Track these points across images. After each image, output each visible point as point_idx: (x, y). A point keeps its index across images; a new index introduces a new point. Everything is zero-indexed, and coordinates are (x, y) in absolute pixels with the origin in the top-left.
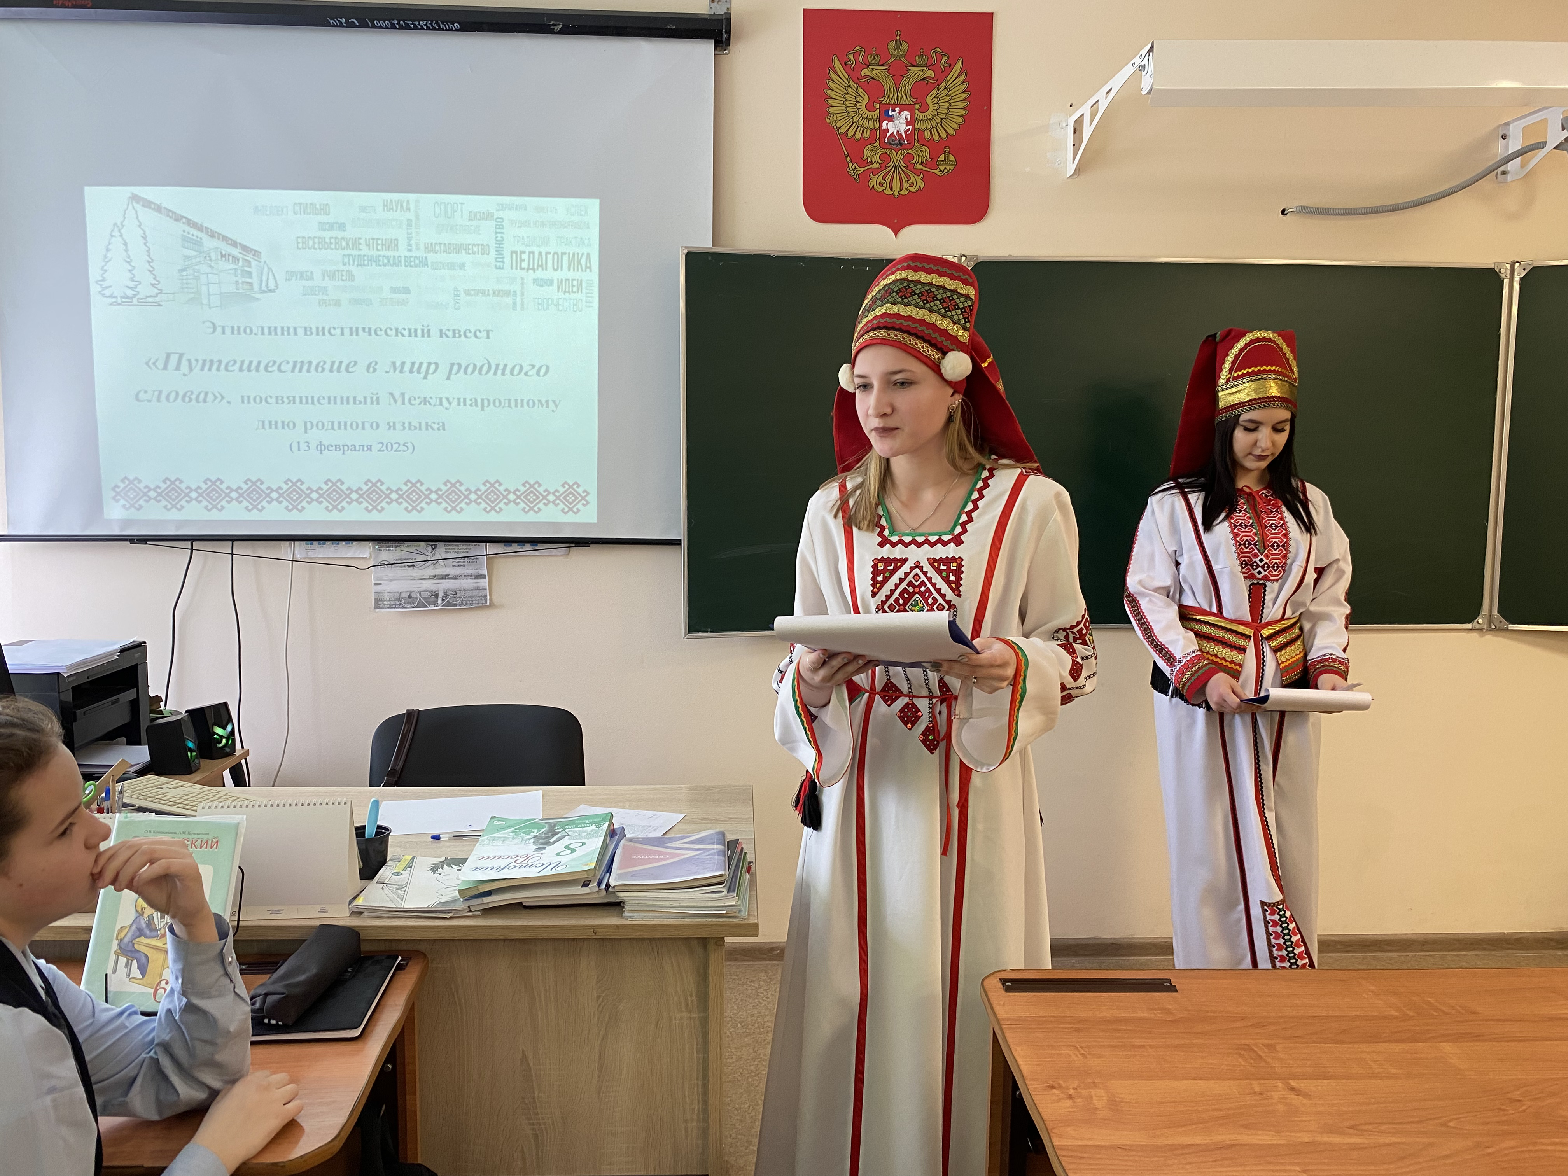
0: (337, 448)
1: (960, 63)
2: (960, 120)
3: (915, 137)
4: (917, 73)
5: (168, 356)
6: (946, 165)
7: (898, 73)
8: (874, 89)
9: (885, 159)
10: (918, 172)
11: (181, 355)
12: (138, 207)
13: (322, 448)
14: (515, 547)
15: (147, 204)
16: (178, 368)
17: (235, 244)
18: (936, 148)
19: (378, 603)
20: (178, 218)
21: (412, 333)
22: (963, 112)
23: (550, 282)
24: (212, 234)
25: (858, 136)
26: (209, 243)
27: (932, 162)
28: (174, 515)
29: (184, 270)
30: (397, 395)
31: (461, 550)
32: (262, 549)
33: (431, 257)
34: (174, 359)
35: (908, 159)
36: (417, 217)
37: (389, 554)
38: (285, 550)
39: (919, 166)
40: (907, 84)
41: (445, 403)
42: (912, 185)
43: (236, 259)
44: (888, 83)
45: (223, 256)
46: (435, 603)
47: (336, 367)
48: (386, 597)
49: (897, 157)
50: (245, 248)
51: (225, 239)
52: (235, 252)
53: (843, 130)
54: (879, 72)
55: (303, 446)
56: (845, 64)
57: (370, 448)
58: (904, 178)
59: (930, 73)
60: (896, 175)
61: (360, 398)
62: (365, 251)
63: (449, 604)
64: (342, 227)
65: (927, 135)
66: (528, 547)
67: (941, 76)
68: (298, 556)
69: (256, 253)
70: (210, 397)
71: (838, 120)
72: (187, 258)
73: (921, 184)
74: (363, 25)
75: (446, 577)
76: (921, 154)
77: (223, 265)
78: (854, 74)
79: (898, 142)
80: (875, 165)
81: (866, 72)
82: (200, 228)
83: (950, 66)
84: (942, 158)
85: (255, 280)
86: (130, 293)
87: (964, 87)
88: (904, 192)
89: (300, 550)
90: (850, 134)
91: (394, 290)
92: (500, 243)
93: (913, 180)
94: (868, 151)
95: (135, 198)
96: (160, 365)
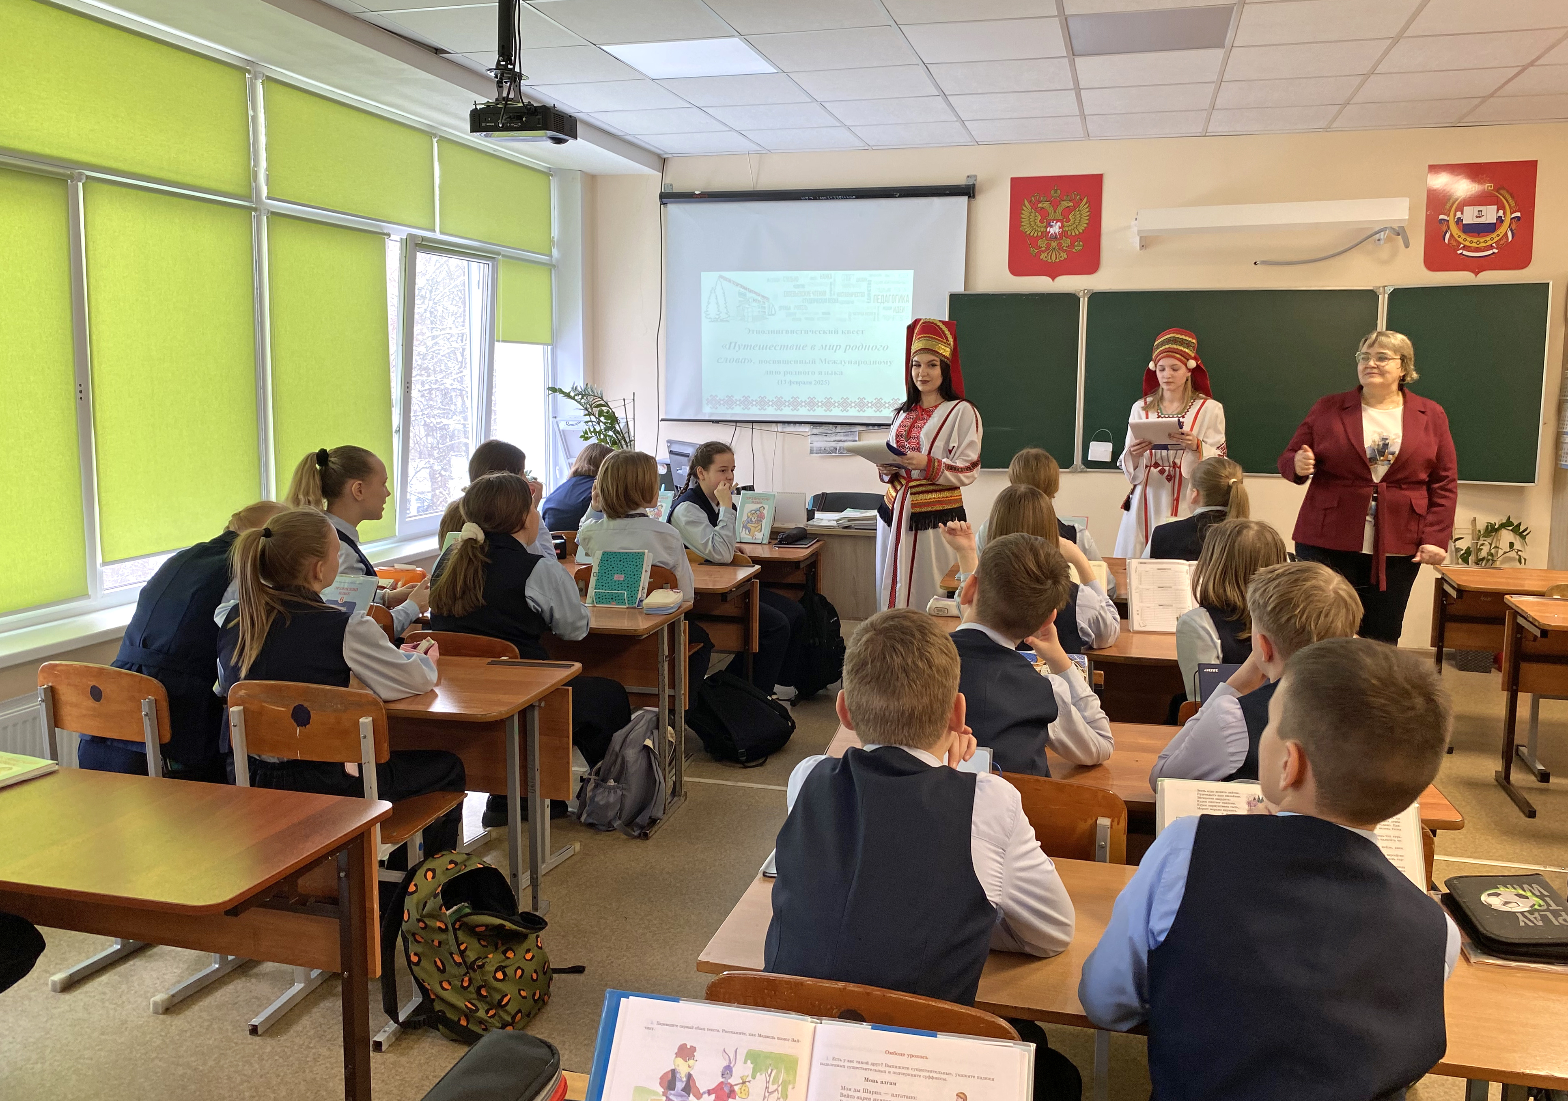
0: (797, 383)
1: (1086, 199)
2: (1086, 225)
3: (1064, 234)
4: (1065, 204)
5: (731, 343)
6: (1078, 247)
7: (1055, 205)
8: (1044, 213)
9: (1048, 245)
10: (1064, 251)
11: (736, 343)
12: (722, 280)
13: (791, 383)
14: (871, 428)
15: (726, 279)
16: (734, 348)
17: (759, 295)
18: (1074, 239)
19: (811, 452)
20: (737, 285)
21: (830, 332)
22: (1087, 222)
23: (890, 308)
24: (751, 291)
25: (1035, 235)
26: (749, 295)
27: (1072, 245)
28: (730, 411)
29: (739, 306)
30: (823, 360)
31: (847, 428)
32: (764, 427)
33: (840, 299)
34: (733, 345)
35: (1060, 245)
36: (835, 280)
37: (816, 430)
38: (774, 427)
39: (1065, 248)
40: (1060, 209)
41: (843, 363)
42: (1061, 257)
43: (759, 301)
44: (1050, 210)
45: (754, 300)
46: (836, 453)
47: (798, 348)
48: (815, 449)
49: (1054, 244)
50: (763, 297)
51: (755, 293)
52: (759, 298)
53: (1028, 233)
54: (1046, 205)
55: (783, 382)
56: (1030, 202)
57: (811, 383)
58: (1058, 254)
59: (1071, 204)
60: (1054, 253)
61: (807, 361)
62: (812, 296)
63: (841, 453)
64: (803, 286)
65: (1069, 233)
66: (876, 427)
67: (1076, 205)
68: (779, 430)
69: (768, 299)
70: (747, 361)
71: (1026, 227)
72: (740, 301)
73: (1066, 256)
74: (815, 199)
75: (840, 441)
76: (1066, 242)
77: (755, 304)
78: (1034, 206)
79: (1055, 237)
80: (1043, 249)
81: (1040, 205)
82: (745, 288)
83: (1081, 200)
84: (1076, 243)
85: (767, 310)
86: (717, 317)
87: (1087, 210)
88: (1057, 260)
89: (780, 428)
90: (1032, 234)
91: (824, 313)
92: (869, 291)
93: (1062, 255)
94: (1040, 242)
95: (721, 277)
96: (728, 347)
